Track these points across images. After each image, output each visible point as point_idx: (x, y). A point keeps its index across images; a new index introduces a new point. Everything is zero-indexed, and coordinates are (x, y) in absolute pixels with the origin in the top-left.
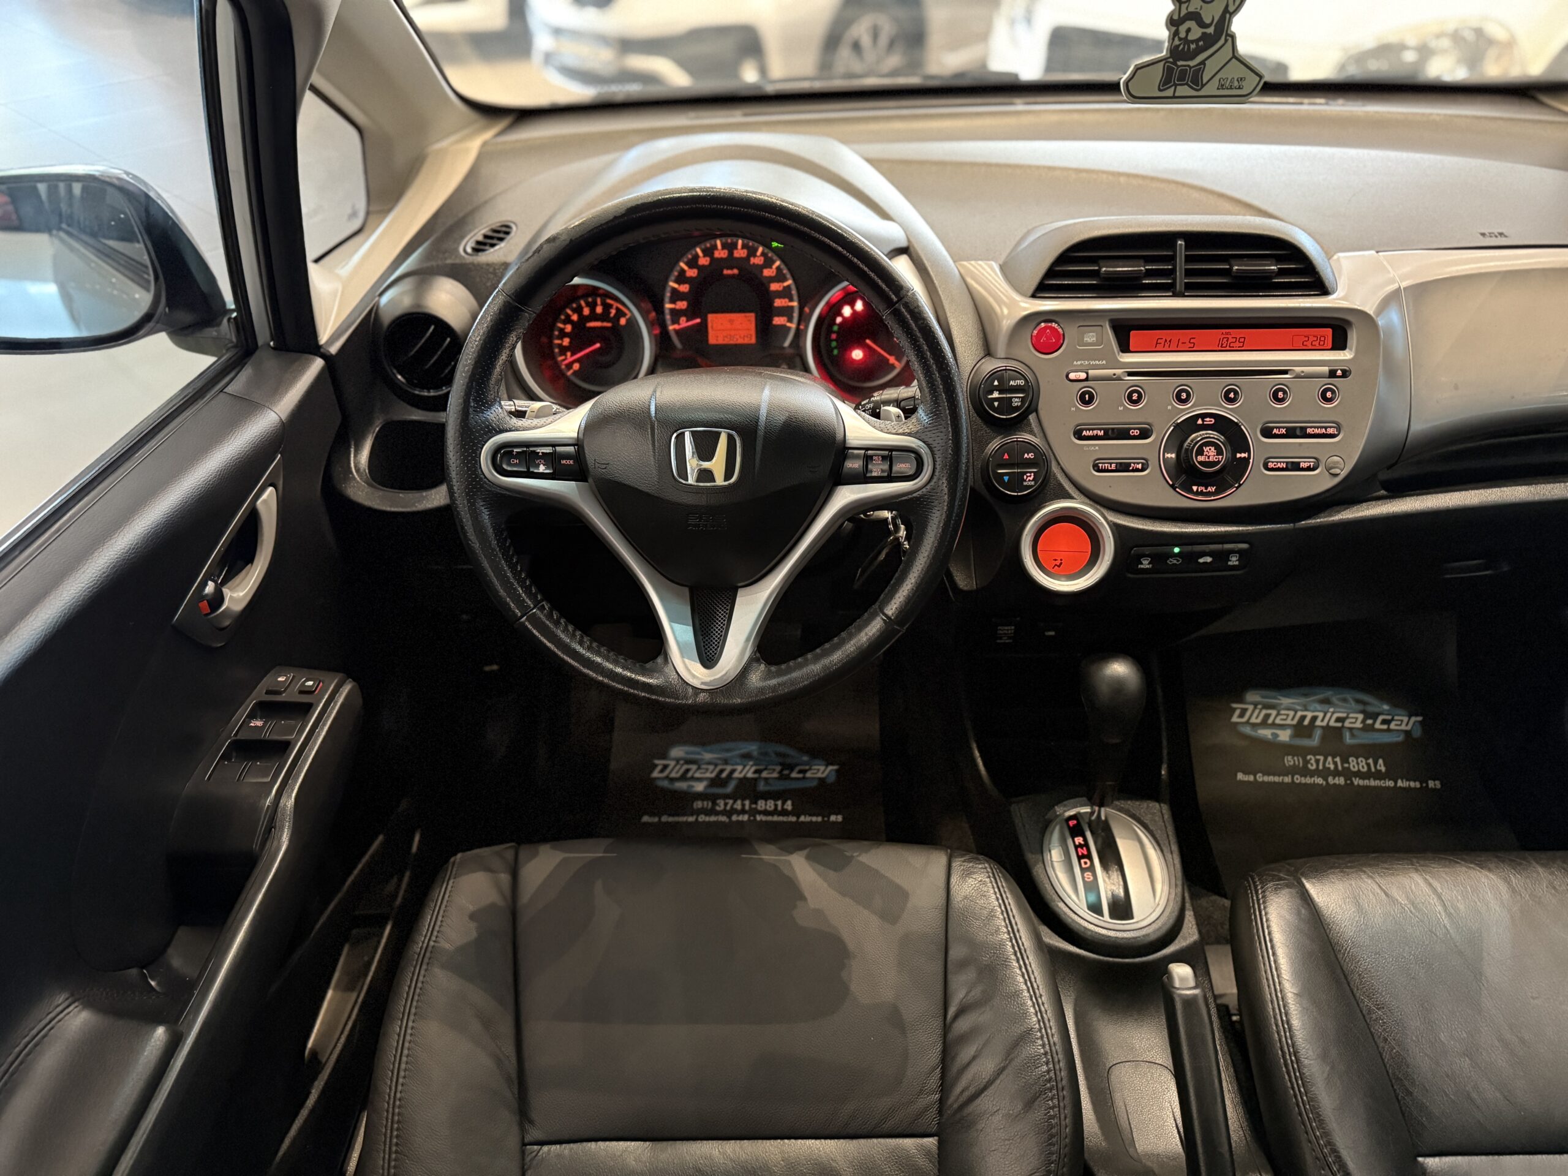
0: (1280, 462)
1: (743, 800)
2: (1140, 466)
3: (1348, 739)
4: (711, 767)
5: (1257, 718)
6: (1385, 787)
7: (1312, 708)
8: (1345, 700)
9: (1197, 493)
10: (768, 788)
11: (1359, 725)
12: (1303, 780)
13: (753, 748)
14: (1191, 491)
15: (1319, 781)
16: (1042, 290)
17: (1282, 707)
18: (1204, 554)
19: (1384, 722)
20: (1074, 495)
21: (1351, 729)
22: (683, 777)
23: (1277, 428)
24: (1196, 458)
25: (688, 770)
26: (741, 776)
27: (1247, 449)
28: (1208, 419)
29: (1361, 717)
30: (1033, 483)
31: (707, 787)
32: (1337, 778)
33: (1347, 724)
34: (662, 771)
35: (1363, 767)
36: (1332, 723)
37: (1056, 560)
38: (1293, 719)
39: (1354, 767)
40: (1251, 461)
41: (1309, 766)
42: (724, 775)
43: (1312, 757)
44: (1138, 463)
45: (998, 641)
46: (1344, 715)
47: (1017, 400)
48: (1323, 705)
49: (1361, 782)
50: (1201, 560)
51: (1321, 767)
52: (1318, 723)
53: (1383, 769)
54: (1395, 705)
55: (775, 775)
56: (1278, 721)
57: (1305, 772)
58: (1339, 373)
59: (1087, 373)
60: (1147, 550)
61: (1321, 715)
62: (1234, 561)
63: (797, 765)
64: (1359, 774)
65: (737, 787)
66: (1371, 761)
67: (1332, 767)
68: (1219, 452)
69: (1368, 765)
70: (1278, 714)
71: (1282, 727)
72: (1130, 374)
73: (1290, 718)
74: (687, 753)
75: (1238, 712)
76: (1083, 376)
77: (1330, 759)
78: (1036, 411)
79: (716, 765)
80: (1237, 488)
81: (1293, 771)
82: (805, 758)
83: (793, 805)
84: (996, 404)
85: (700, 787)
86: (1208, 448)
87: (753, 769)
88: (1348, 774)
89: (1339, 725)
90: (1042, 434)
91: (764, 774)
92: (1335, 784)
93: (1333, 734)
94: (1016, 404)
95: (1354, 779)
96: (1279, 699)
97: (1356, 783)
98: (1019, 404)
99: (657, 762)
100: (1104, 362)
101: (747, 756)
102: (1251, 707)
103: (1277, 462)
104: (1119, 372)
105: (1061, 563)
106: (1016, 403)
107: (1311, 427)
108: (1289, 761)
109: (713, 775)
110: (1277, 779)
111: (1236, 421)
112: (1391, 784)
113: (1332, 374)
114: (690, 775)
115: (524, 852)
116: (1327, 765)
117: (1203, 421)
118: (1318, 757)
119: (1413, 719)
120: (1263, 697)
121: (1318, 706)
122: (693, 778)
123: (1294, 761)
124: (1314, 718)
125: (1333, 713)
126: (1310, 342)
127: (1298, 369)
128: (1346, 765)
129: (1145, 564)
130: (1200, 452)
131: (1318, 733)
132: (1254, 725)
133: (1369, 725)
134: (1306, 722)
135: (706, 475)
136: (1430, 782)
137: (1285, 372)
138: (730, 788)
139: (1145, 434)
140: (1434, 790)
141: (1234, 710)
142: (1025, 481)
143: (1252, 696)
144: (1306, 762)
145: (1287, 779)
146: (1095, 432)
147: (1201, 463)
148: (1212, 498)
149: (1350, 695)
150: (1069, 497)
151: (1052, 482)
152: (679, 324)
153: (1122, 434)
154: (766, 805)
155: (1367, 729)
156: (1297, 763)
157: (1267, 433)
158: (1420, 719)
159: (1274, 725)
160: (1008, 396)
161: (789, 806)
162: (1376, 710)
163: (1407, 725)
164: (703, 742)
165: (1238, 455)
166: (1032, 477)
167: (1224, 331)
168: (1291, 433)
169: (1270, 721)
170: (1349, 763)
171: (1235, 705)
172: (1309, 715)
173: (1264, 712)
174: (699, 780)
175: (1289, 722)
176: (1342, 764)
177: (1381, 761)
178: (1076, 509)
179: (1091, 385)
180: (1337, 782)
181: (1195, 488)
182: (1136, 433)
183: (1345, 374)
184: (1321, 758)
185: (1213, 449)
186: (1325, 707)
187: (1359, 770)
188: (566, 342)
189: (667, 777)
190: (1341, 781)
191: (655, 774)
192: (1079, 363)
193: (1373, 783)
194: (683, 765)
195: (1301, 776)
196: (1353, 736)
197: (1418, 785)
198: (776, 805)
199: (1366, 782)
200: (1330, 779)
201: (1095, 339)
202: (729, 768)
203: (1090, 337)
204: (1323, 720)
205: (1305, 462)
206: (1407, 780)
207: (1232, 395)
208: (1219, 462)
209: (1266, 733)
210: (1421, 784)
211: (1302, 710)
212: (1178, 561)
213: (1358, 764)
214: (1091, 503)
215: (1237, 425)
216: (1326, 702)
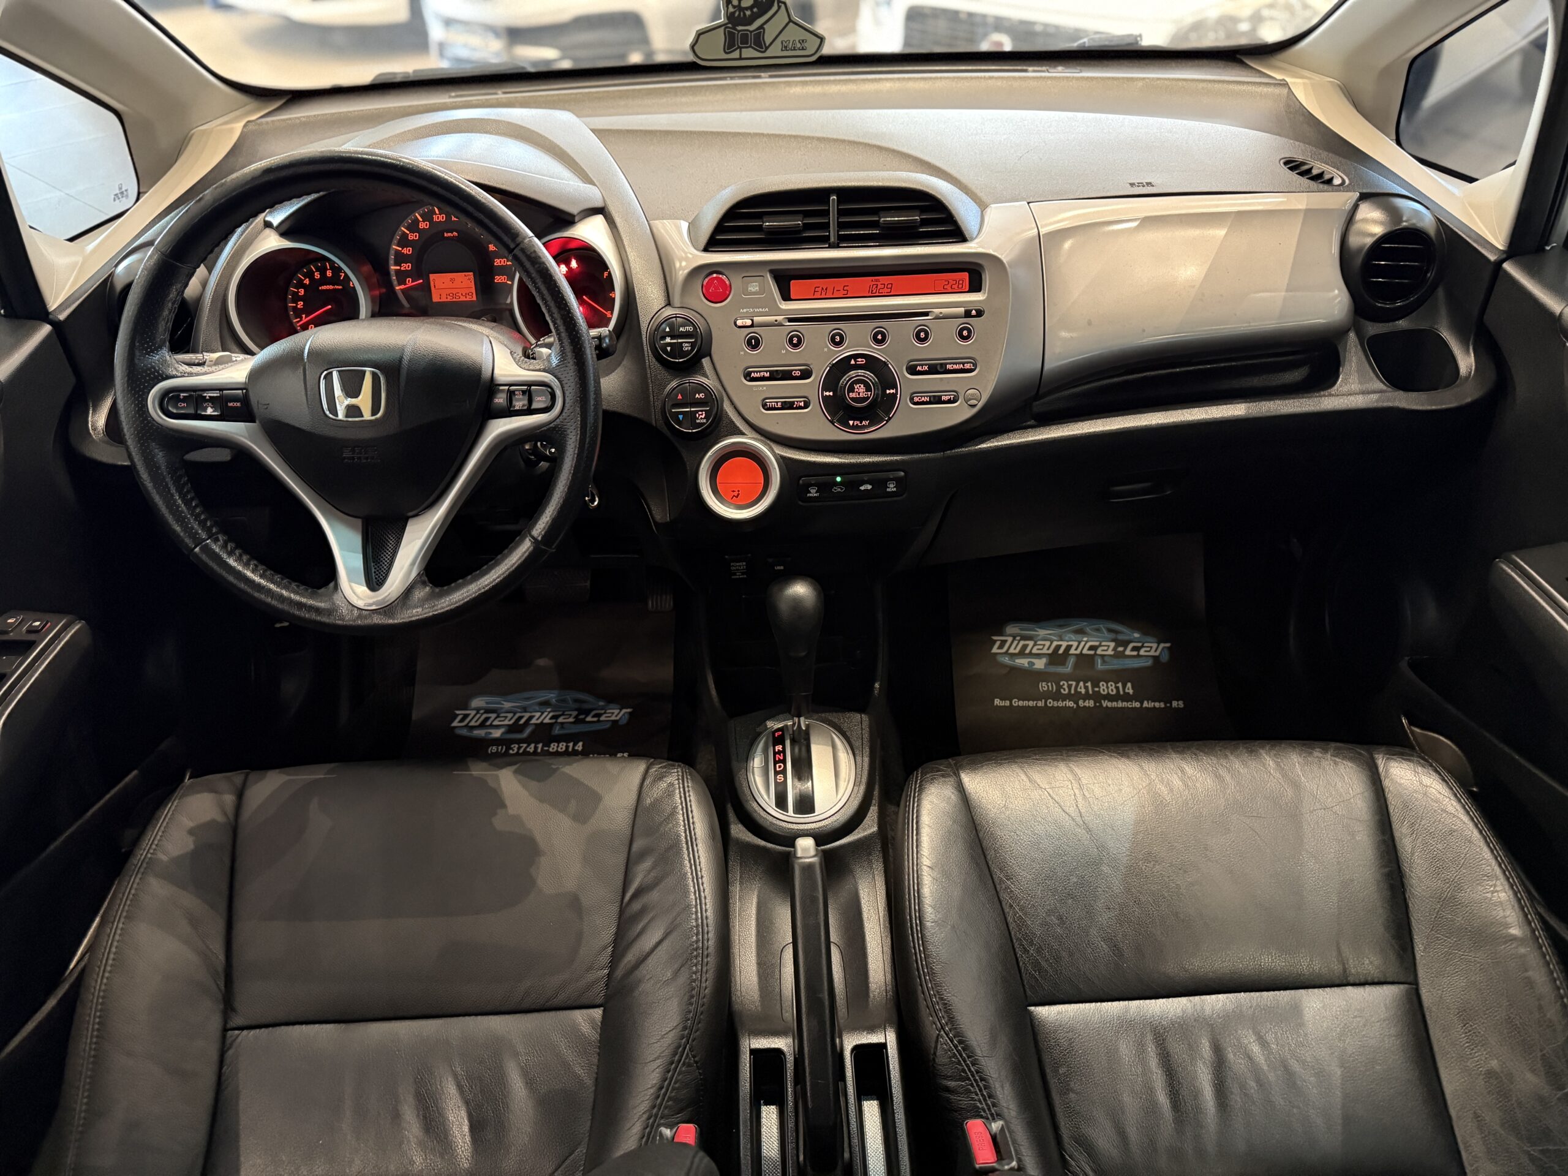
0: (924, 397)
1: (537, 743)
2: (802, 404)
3: (1099, 665)
4: (510, 715)
5: (1015, 649)
6: (1132, 708)
7: (1067, 638)
8: (1098, 630)
9: (854, 427)
10: (562, 732)
11: (1110, 652)
12: (1056, 704)
13: (552, 696)
14: (848, 426)
15: (1071, 704)
16: (712, 244)
17: (1040, 637)
18: (864, 483)
19: (1134, 649)
20: (744, 431)
21: (1103, 656)
22: (482, 725)
23: (920, 365)
24: (848, 395)
25: (487, 719)
26: (539, 721)
27: (895, 387)
28: (860, 360)
29: (1112, 645)
30: (705, 421)
31: (503, 734)
32: (1087, 701)
33: (1099, 652)
34: (461, 721)
35: (1112, 690)
36: (1085, 651)
37: (734, 491)
38: (1048, 649)
39: (1104, 690)
40: (898, 396)
41: (1062, 690)
42: (522, 722)
43: (1065, 683)
44: (801, 402)
45: (733, 577)
46: (1097, 644)
47: (686, 345)
48: (1078, 636)
49: (1110, 704)
50: (862, 488)
51: (1073, 692)
52: (1072, 651)
53: (1131, 692)
54: (1145, 633)
55: (571, 720)
56: (1035, 651)
57: (1057, 696)
58: (974, 312)
59: (752, 320)
60: (813, 480)
61: (1075, 644)
62: (891, 487)
63: (592, 710)
64: (1108, 697)
65: (533, 732)
66: (1120, 685)
67: (1083, 691)
68: (868, 389)
69: (1117, 688)
70: (1035, 645)
71: (1038, 656)
72: (790, 320)
73: (1046, 648)
74: (487, 703)
75: (998, 643)
76: (749, 322)
77: (1081, 684)
78: (710, 355)
79: (515, 714)
80: (887, 421)
81: (1047, 695)
82: (601, 703)
83: (583, 746)
84: (669, 349)
85: (497, 734)
86: (858, 385)
87: (551, 714)
88: (1098, 697)
89: (1092, 652)
90: (715, 377)
91: (560, 720)
92: (1085, 707)
93: (1086, 661)
94: (686, 349)
95: (1103, 701)
96: (1037, 631)
97: (1104, 705)
98: (689, 348)
99: (458, 712)
100: (767, 309)
101: (546, 704)
102: (1010, 639)
103: (922, 397)
104: (780, 318)
105: (738, 494)
106: (686, 347)
107: (950, 364)
108: (1043, 686)
109: (511, 722)
110: (1031, 703)
111: (884, 360)
112: (1137, 705)
113: (968, 314)
114: (488, 723)
115: (253, 776)
116: (1079, 690)
117: (856, 361)
118: (1070, 683)
119: (1162, 645)
120: (1021, 630)
121: (1073, 637)
122: (492, 726)
123: (1048, 686)
124: (1069, 647)
125: (1087, 642)
126: (950, 285)
127: (937, 311)
128: (1097, 689)
129: (813, 493)
130: (851, 389)
131: (1071, 661)
132: (1013, 655)
133: (1120, 651)
134: (1061, 651)
135: (353, 410)
136: (1173, 702)
137: (926, 314)
138: (526, 734)
139: (806, 374)
140: (1178, 709)
141: (995, 641)
142: (698, 419)
143: (1011, 629)
144: (1059, 687)
145: (1041, 704)
146: (762, 374)
147: (852, 399)
148: (866, 431)
149: (1103, 625)
150: (741, 433)
151: (725, 422)
152: (405, 284)
153: (787, 376)
154: (558, 747)
155: (1118, 655)
156: (1050, 689)
157: (912, 370)
158: (1168, 645)
159: (1031, 654)
160: (680, 341)
161: (579, 746)
162: (1126, 638)
163: (1156, 651)
164: (505, 692)
165: (888, 392)
166: (704, 415)
167: (874, 278)
168: (933, 370)
169: (1027, 651)
170: (1099, 687)
171: (995, 638)
172: (1064, 644)
173: (1022, 643)
174: (498, 727)
175: (1045, 651)
176: (1093, 688)
177: (1129, 685)
178: (745, 443)
179: (756, 331)
180: (1087, 705)
181: (851, 422)
182: (798, 374)
183: (980, 313)
184: (1074, 683)
185: (862, 386)
186: (1079, 637)
187: (1108, 693)
188: (300, 304)
189: (466, 726)
190: (1090, 703)
191: (455, 724)
192: (745, 310)
193: (1120, 704)
194: (482, 714)
195: (1054, 701)
196: (1104, 662)
197: (1162, 705)
198: (567, 747)
199: (1114, 704)
200: (1081, 703)
201: (757, 288)
202: (527, 715)
203: (754, 287)
204: (1076, 649)
205: (946, 395)
206: (1153, 701)
207: (879, 337)
208: (868, 398)
209: (1023, 662)
210: (1165, 704)
211: (1058, 641)
212: (842, 489)
213: (1108, 687)
214: (762, 438)
215: (885, 364)
216: (1080, 632)
